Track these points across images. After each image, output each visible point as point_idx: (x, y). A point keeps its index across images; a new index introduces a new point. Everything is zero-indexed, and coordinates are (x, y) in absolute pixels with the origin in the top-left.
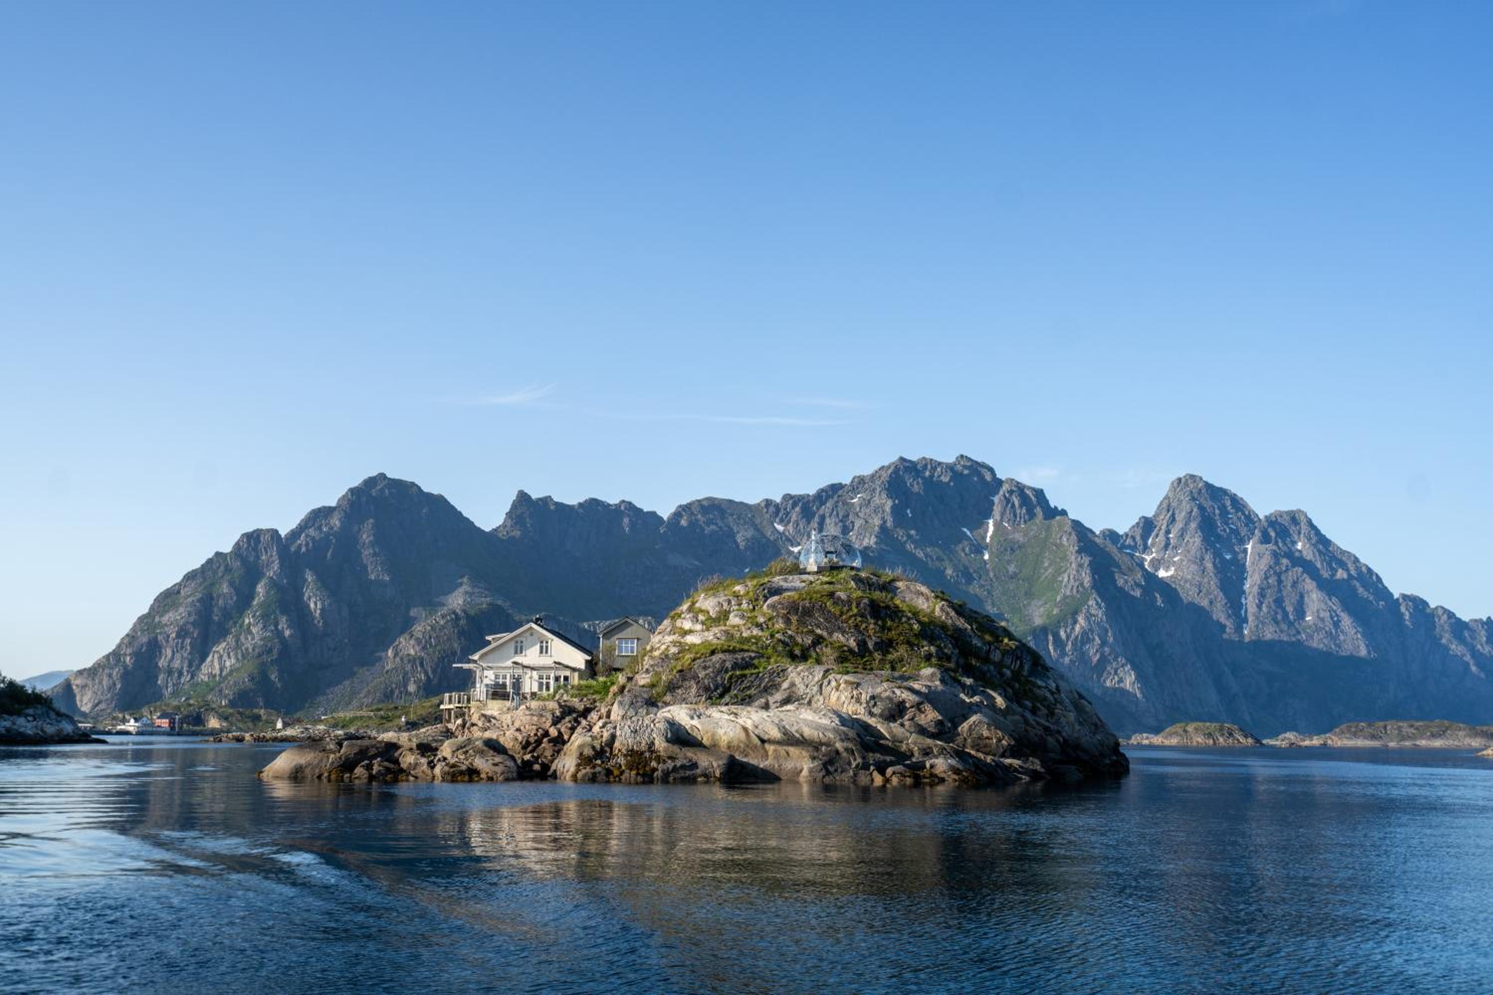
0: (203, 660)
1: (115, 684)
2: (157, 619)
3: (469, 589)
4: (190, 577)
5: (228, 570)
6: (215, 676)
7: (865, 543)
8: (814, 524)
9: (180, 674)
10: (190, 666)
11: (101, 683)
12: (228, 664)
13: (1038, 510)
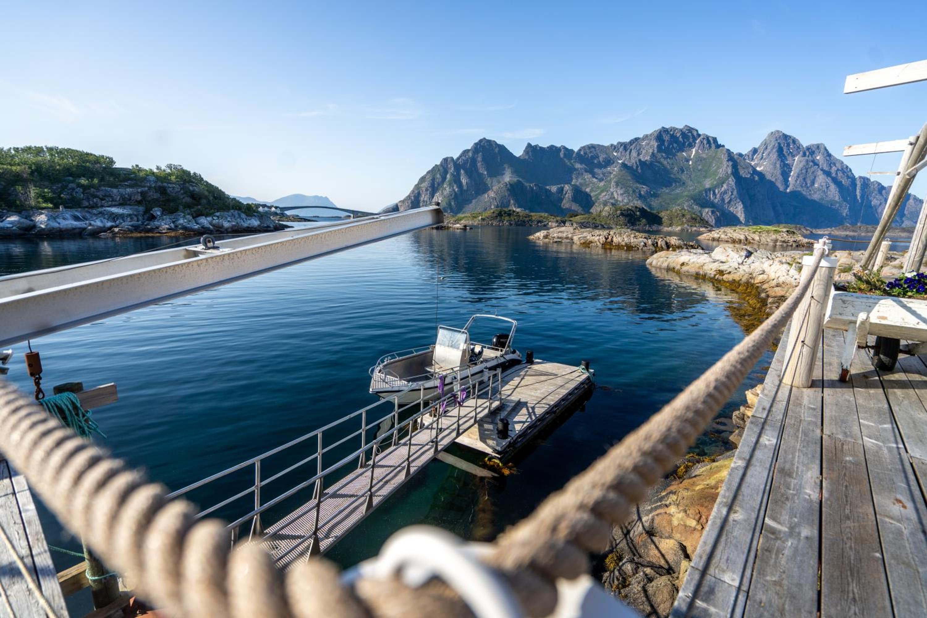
0: (433, 197)
2: (420, 186)
3: (511, 175)
4: (428, 172)
5: (439, 170)
7: (646, 158)
8: (628, 152)
13: (713, 146)
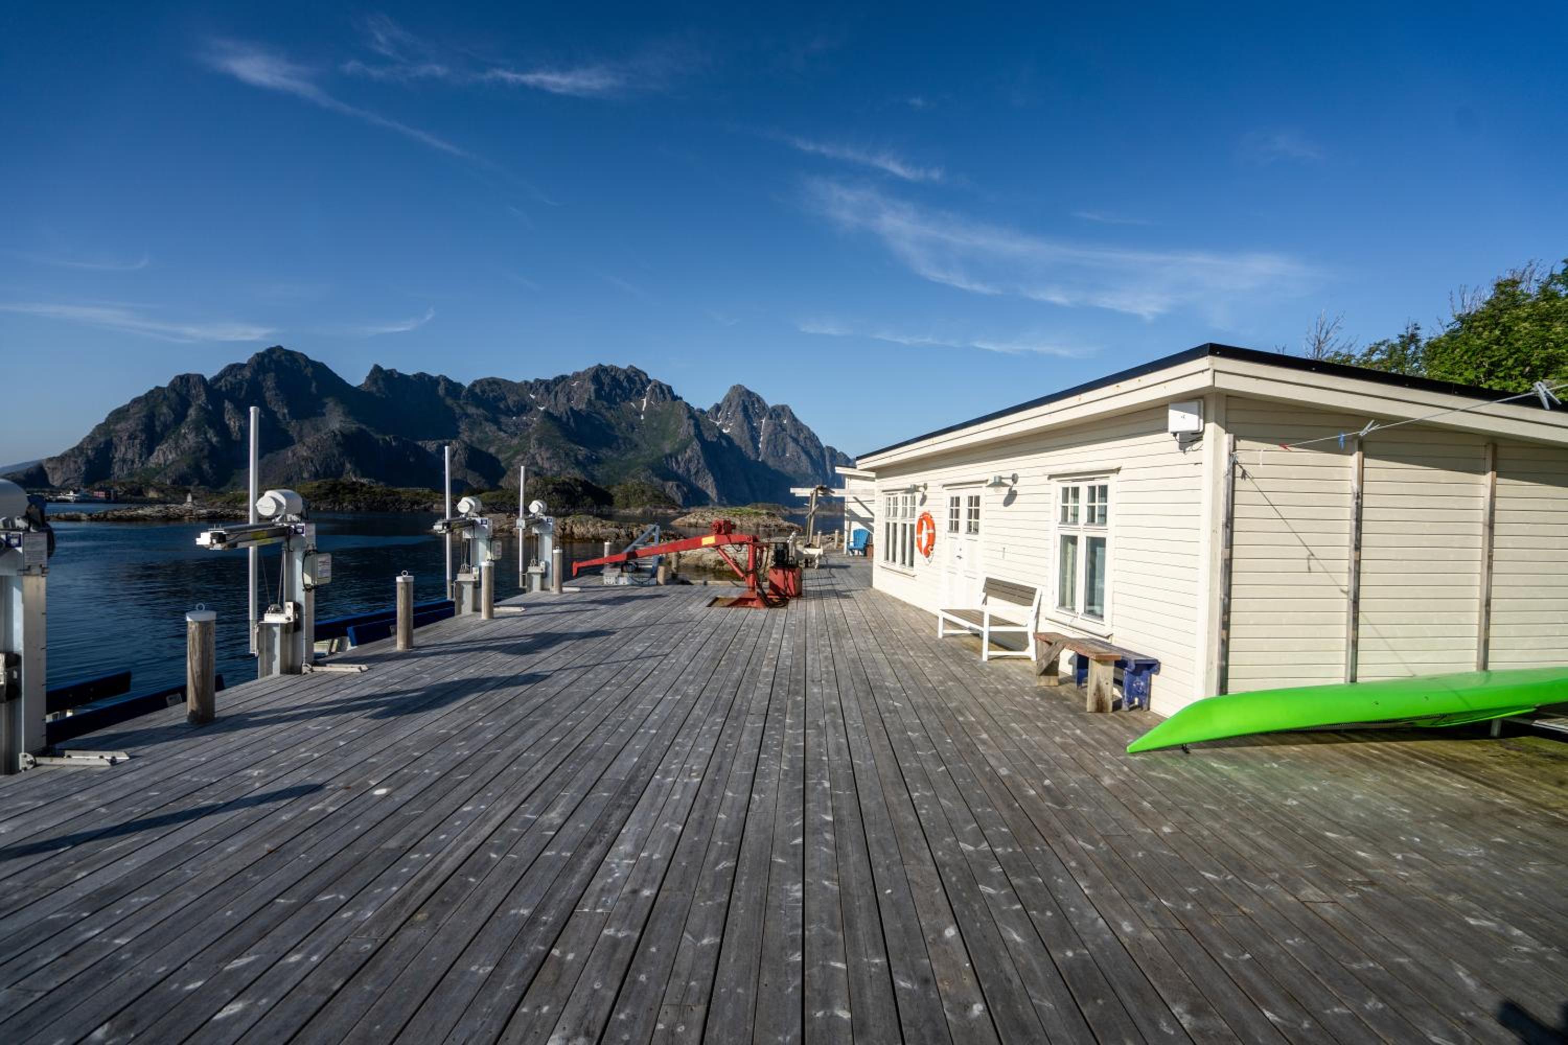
0: (150, 453)
1: (79, 468)
2: (112, 427)
3: (342, 419)
4: (136, 401)
5: (166, 398)
6: (160, 465)
7: (580, 407)
8: (552, 396)
9: (133, 462)
10: (141, 457)
11: (68, 466)
12: (170, 457)
13: (668, 397)
